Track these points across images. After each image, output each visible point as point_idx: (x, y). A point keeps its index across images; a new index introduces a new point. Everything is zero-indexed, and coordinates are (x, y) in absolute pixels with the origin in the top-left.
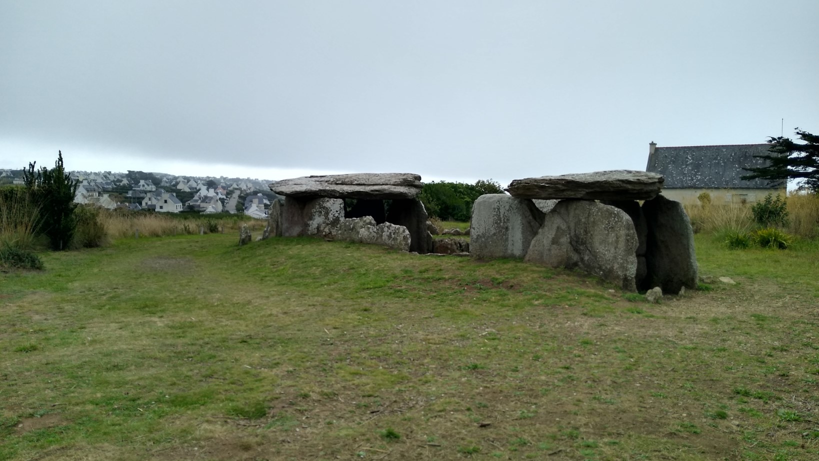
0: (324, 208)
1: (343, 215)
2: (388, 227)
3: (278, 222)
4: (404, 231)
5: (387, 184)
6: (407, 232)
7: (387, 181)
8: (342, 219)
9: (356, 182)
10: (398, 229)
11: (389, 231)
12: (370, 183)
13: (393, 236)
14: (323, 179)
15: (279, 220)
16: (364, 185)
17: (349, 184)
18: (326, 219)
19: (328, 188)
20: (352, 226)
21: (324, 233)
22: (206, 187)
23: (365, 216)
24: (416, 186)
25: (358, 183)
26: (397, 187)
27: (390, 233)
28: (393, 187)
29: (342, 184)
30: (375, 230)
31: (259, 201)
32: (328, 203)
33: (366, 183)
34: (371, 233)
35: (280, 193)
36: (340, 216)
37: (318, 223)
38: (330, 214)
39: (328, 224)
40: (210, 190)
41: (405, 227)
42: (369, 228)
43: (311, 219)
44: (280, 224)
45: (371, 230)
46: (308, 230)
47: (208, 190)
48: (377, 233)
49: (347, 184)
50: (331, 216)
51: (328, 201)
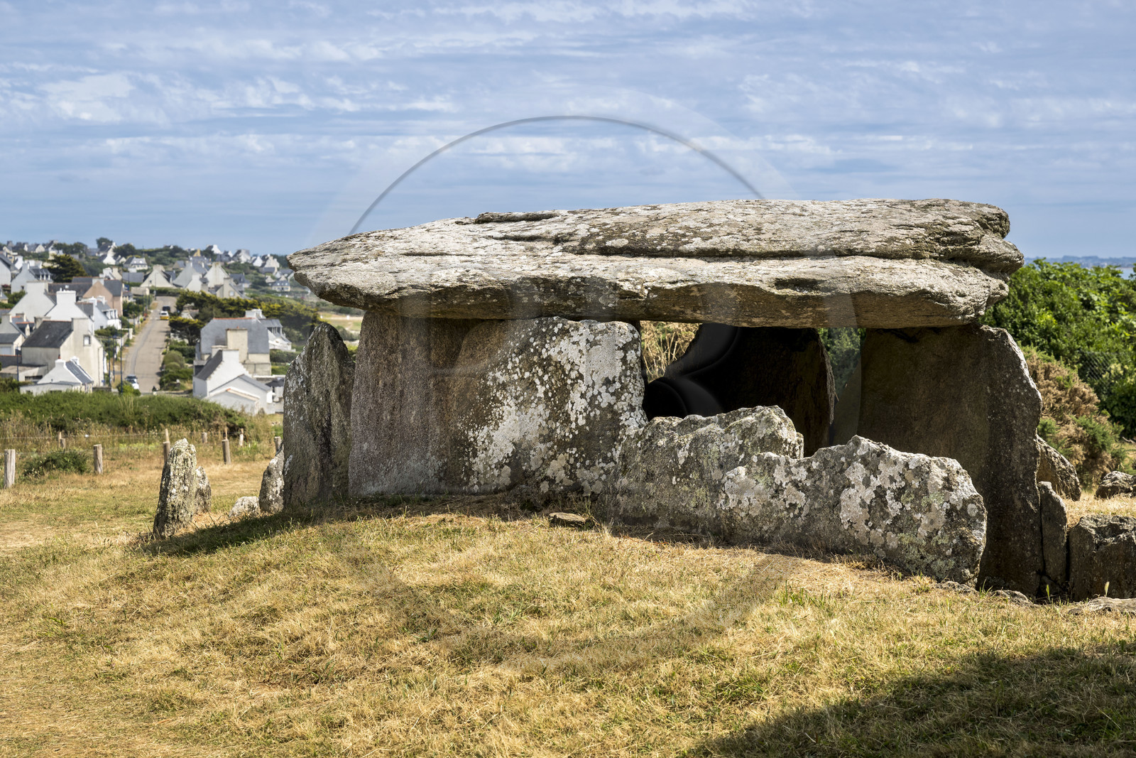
0: (546, 363)
1: (638, 401)
2: (872, 464)
3: (327, 432)
4: (948, 485)
5: (851, 253)
6: (966, 488)
7: (848, 238)
8: (633, 423)
9: (697, 243)
10: (920, 472)
11: (876, 482)
12: (765, 247)
13: (894, 507)
14: (539, 229)
15: (335, 421)
16: (738, 255)
17: (665, 254)
18: (553, 417)
19: (563, 273)
20: (682, 455)
21: (545, 487)
22: (43, 285)
23: (752, 404)
24: (989, 264)
25: (707, 245)
26: (896, 264)
27: (880, 493)
28: (880, 263)
29: (632, 251)
30: (802, 474)
31: (250, 342)
32: (564, 344)
33: (745, 246)
34: (778, 490)
35: (344, 297)
36: (620, 405)
37: (517, 436)
38: (575, 396)
39: (563, 445)
40: (61, 295)
41: (954, 464)
42: (769, 466)
43: (482, 418)
44: (336, 438)
45: (779, 476)
46: (469, 472)
47: (52, 293)
48: (813, 492)
49: (652, 253)
50: (577, 405)
51: (564, 332)
